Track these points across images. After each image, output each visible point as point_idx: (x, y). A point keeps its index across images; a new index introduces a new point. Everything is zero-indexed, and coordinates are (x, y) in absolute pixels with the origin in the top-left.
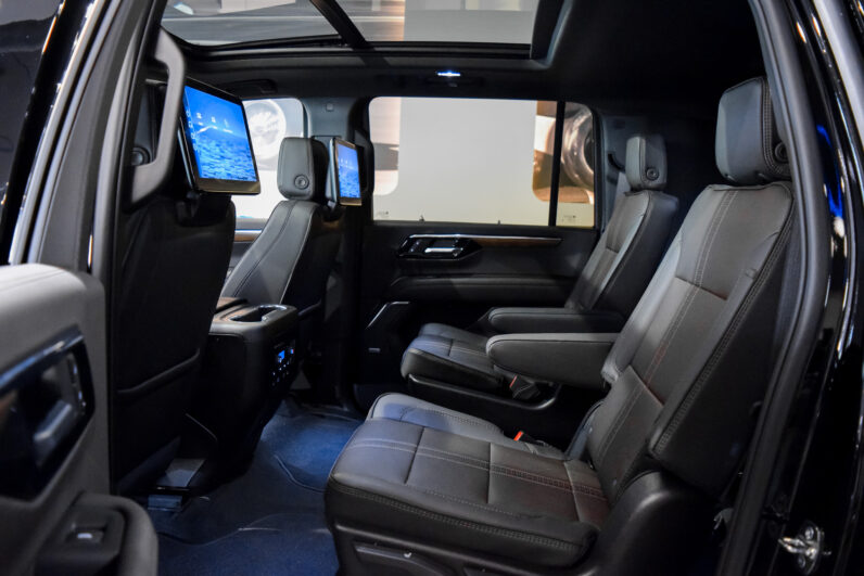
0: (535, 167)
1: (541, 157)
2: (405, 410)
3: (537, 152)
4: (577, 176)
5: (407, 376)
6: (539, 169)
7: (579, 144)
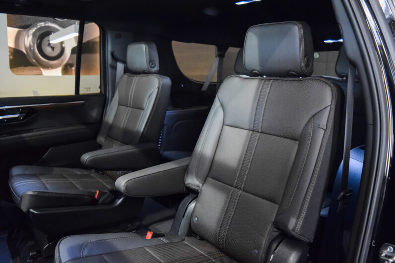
0: (10, 56)
1: (12, 51)
2: (81, 247)
3: (9, 48)
4: (34, 60)
5: (28, 211)
6: (12, 57)
7: (34, 43)
